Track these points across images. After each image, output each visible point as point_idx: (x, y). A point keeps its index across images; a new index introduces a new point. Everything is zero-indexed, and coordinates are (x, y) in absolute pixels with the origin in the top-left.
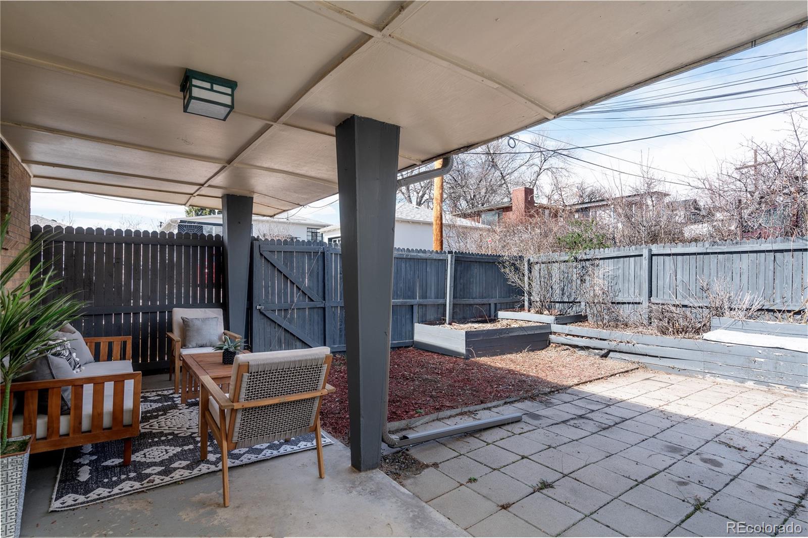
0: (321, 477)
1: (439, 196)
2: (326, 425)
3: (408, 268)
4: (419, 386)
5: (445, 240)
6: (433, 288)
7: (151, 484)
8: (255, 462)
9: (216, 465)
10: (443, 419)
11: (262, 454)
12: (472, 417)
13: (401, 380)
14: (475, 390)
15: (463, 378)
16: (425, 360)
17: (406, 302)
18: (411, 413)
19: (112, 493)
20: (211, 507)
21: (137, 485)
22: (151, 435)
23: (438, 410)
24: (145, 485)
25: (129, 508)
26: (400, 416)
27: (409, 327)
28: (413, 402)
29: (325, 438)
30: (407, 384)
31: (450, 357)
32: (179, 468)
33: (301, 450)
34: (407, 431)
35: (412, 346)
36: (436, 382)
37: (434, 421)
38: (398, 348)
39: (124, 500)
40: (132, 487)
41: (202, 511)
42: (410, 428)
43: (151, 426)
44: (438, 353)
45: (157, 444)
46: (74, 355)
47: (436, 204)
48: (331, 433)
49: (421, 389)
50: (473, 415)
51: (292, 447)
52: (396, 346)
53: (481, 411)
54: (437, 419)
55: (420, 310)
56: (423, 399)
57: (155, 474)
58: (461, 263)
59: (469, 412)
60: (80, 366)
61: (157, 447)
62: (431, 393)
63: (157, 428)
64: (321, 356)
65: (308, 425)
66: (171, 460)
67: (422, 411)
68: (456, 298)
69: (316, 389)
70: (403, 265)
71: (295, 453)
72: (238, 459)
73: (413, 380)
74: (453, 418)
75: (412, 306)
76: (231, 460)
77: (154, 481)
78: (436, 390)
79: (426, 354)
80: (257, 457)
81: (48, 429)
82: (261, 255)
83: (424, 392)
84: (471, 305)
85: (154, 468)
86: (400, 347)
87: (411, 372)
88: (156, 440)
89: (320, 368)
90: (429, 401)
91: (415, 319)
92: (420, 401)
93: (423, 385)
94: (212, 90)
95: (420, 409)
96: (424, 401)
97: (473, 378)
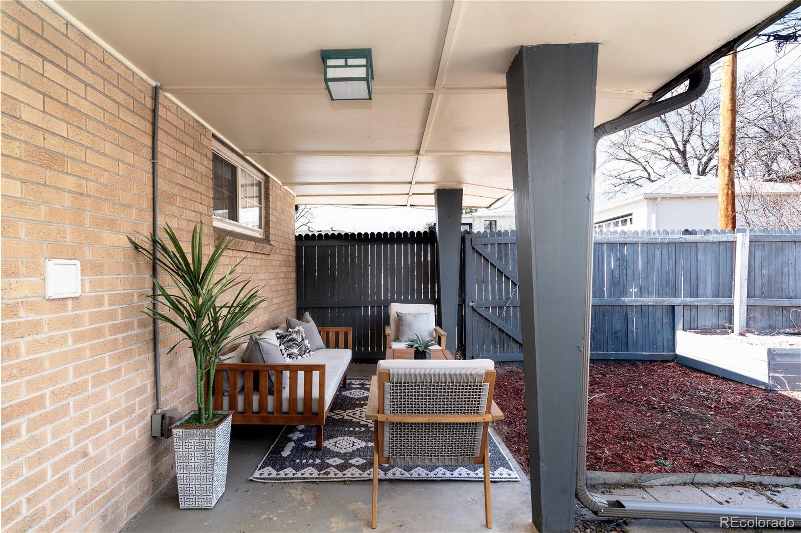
0: (487, 526)
1: (728, 155)
2: (519, 453)
3: (666, 257)
4: (672, 423)
5: (741, 216)
6: (709, 283)
7: (326, 477)
8: (422, 481)
9: (386, 472)
10: (703, 485)
11: (433, 473)
12: (766, 496)
13: (643, 408)
14: (780, 448)
15: (757, 422)
16: (691, 383)
17: (663, 302)
18: (648, 463)
19: (296, 476)
20: (360, 523)
21: (316, 473)
22: (350, 423)
23: (699, 468)
24: (321, 477)
25: (299, 497)
26: (626, 463)
27: (667, 335)
28: (655, 445)
29: (511, 470)
30: (651, 416)
31: (739, 385)
32: (354, 466)
33: (476, 480)
34: (635, 490)
35: (673, 361)
36: (703, 420)
37: (685, 484)
38: (651, 362)
39: (300, 487)
40: (311, 475)
41: (351, 524)
42: (640, 487)
43: (354, 415)
44: (717, 376)
45: (350, 434)
46: (307, 342)
47: (723, 168)
48: (522, 465)
49: (675, 428)
50: (769, 493)
51: (469, 472)
52: (647, 359)
53: (787, 489)
54: (693, 484)
55: (687, 314)
56: (674, 444)
57: (334, 467)
58: (764, 245)
59: (761, 484)
60: (310, 351)
61: (348, 438)
62: (691, 436)
63: (358, 417)
64: (479, 372)
65: (472, 455)
66: (352, 455)
67: (667, 463)
68: (754, 297)
69: (477, 413)
70: (657, 253)
71: (468, 481)
72: (408, 472)
73: (664, 412)
74: (724, 488)
75: (673, 307)
76: (402, 470)
77: (329, 474)
78: (699, 433)
79: (696, 374)
80: (427, 475)
81: (260, 406)
82: (473, 248)
83: (678, 433)
84: (784, 308)
85: (336, 459)
86: (654, 361)
87: (662, 399)
88: (352, 429)
89: (479, 387)
90: (684, 448)
91: (679, 326)
92: (667, 447)
93: (678, 423)
94: (346, 66)
95: (666, 459)
96: (675, 447)
97: (780, 425)
